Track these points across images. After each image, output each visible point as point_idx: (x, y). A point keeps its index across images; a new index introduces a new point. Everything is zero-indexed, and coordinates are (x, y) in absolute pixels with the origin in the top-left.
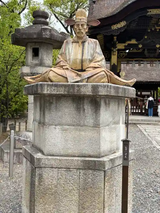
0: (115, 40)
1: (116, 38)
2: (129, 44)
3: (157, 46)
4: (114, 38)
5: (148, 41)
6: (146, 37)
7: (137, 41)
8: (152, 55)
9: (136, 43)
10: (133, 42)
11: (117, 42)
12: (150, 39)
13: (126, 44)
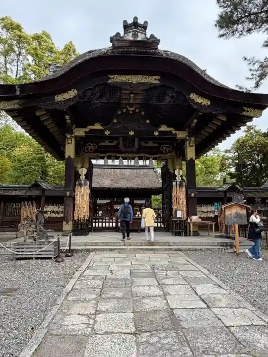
0: (69, 121)
1: (68, 118)
2: (91, 130)
3: (130, 133)
4: (66, 118)
5: (119, 127)
6: (115, 121)
7: (103, 125)
8: (129, 150)
9: (102, 128)
10: (98, 126)
11: (74, 126)
12: (120, 123)
13: (87, 130)
